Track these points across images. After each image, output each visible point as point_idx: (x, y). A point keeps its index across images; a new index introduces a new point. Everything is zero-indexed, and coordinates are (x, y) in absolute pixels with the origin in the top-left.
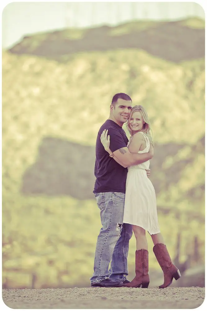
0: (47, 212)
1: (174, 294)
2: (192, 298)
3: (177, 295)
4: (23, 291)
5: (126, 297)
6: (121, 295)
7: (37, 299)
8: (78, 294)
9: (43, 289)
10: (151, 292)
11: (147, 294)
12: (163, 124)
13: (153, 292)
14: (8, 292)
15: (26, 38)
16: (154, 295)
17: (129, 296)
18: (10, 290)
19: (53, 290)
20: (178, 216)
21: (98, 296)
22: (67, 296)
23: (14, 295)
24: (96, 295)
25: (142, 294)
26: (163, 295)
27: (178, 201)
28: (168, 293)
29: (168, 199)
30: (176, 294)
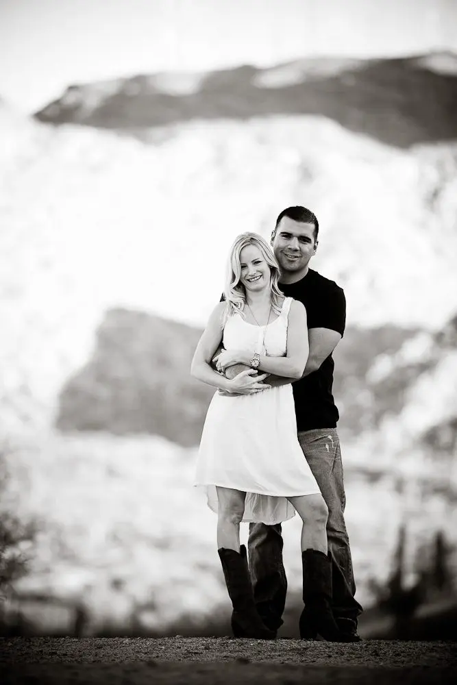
0: (111, 472)
1: (398, 655)
2: (437, 664)
3: (403, 658)
4: (61, 642)
5: (292, 659)
6: (279, 656)
7: (92, 660)
8: (183, 650)
9: (106, 640)
10: (346, 650)
11: (337, 653)
12: (372, 284)
13: (351, 651)
14: (28, 644)
15: (72, 88)
16: (353, 656)
17: (297, 658)
18: (32, 639)
19: (127, 641)
20: (399, 487)
21: (228, 657)
22: (160, 655)
23: (41, 651)
24: (225, 654)
25: (326, 655)
26: (372, 658)
27: (400, 454)
28: (384, 654)
29: (378, 449)
30: (402, 654)
